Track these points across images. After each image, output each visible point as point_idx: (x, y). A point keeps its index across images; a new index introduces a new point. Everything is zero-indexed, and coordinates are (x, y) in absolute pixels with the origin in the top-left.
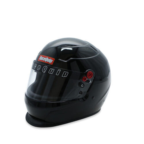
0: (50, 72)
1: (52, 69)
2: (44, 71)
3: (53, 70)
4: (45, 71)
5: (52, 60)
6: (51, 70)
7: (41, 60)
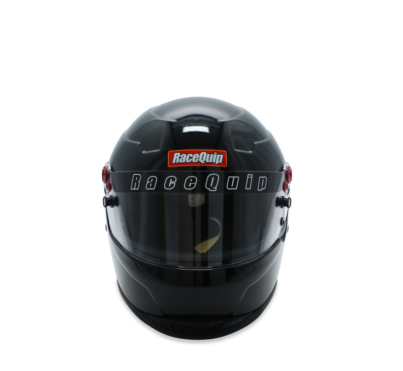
0: (230, 187)
1: (234, 177)
2: (212, 188)
3: (236, 179)
4: (216, 188)
5: (222, 156)
6: (231, 179)
7: (184, 161)
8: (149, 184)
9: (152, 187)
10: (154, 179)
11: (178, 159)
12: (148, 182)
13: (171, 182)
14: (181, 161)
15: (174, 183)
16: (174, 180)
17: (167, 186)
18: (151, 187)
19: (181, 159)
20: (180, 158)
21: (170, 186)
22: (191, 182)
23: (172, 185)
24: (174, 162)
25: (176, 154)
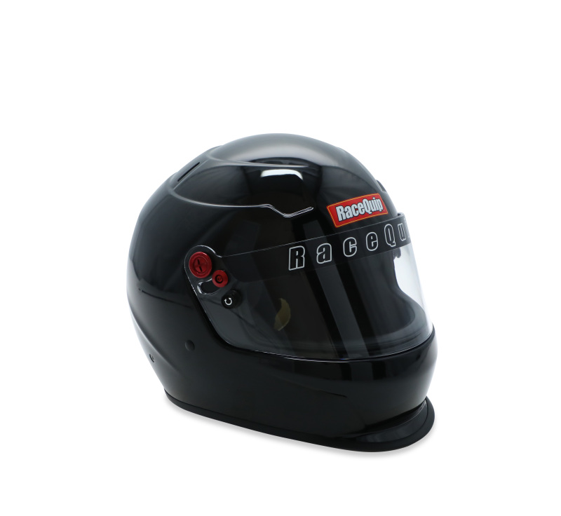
2: (392, 243)
4: (394, 241)
7: (351, 216)
8: (321, 256)
9: (328, 258)
10: (327, 247)
11: (344, 214)
12: (318, 254)
13: (351, 246)
14: (348, 217)
15: (354, 246)
16: (353, 242)
17: (348, 253)
18: (326, 259)
19: (347, 214)
20: (345, 212)
21: (351, 251)
22: (373, 240)
23: (353, 249)
24: (340, 219)
25: (338, 208)
